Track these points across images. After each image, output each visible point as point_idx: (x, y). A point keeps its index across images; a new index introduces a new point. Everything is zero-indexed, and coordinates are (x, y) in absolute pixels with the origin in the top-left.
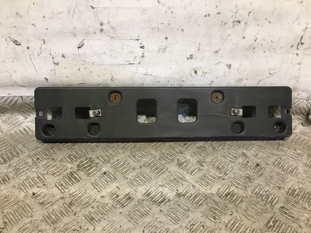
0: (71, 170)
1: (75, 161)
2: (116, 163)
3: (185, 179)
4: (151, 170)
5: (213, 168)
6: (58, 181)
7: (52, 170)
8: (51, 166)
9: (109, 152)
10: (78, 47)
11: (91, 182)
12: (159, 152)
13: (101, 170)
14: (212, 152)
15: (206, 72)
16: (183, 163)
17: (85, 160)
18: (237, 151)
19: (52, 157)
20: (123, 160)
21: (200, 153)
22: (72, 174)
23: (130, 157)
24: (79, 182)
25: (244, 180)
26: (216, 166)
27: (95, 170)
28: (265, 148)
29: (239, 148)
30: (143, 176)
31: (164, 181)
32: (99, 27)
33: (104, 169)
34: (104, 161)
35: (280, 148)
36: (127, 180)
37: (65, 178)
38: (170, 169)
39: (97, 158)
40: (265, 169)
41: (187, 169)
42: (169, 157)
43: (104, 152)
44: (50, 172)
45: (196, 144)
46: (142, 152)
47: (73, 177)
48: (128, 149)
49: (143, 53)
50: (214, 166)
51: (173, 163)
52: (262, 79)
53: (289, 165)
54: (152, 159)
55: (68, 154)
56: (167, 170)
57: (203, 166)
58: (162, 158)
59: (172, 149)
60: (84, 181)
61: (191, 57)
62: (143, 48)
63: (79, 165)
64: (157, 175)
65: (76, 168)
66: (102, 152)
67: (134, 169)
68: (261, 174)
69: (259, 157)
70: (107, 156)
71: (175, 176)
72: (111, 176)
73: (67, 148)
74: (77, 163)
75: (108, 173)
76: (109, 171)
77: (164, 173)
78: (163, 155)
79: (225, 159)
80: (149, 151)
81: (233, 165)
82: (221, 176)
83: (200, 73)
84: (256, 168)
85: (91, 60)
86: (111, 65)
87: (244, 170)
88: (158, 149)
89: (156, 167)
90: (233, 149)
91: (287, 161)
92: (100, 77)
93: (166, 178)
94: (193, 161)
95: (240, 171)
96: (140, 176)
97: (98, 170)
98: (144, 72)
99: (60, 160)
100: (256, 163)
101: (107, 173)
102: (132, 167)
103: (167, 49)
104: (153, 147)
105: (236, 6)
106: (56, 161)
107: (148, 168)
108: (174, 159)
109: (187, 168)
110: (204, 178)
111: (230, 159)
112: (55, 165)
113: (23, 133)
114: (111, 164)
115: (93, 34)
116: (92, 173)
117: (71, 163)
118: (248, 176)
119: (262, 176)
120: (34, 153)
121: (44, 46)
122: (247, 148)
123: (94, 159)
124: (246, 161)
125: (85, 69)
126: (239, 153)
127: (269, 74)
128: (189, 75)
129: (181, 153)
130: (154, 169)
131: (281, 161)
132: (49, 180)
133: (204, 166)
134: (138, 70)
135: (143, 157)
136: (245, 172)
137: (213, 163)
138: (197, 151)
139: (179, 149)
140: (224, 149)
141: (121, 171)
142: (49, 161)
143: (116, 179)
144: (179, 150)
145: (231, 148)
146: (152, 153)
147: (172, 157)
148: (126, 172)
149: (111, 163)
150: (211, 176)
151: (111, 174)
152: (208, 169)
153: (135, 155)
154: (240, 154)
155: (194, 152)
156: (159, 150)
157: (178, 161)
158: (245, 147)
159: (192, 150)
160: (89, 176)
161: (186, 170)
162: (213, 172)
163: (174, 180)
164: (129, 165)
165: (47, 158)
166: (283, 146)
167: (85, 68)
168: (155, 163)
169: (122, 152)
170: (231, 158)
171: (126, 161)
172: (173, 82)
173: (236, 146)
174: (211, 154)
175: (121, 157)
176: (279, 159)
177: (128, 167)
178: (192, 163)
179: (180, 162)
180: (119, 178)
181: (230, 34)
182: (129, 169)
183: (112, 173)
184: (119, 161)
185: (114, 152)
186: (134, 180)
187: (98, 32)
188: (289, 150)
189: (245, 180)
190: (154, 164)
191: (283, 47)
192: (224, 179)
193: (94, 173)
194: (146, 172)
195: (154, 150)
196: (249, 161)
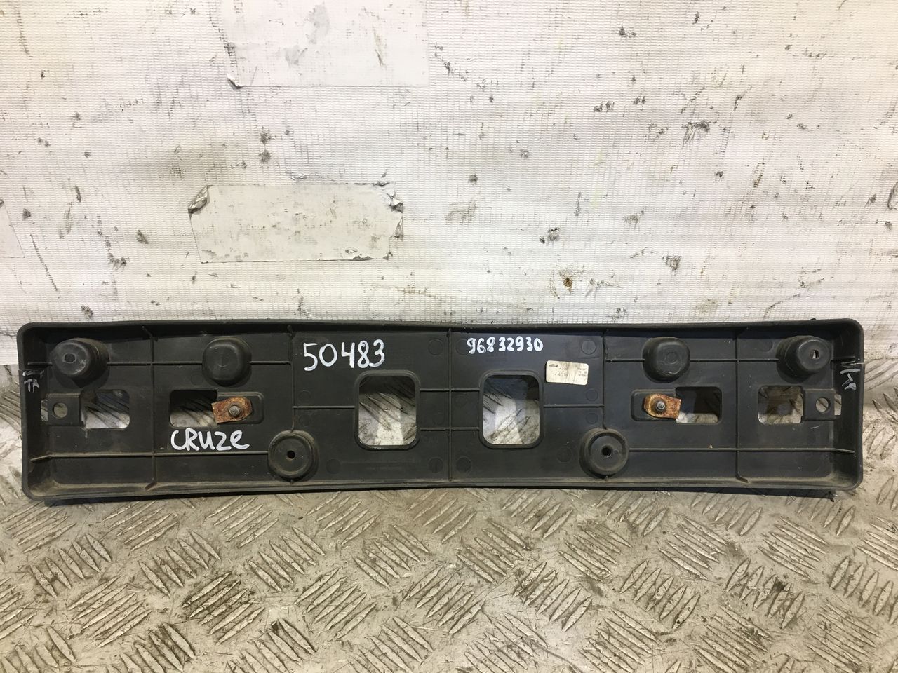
0: (164, 619)
1: (177, 584)
2: (312, 590)
3: (544, 644)
4: (431, 614)
5: (636, 599)
6: (118, 662)
7: (97, 619)
8: (96, 606)
9: (292, 549)
10: (189, 209)
11: (227, 664)
12: (455, 544)
13: (264, 615)
14: (627, 544)
15: (602, 282)
16: (534, 585)
17: (209, 581)
18: (707, 537)
19: (100, 570)
20: (338, 577)
21: (588, 546)
22: (166, 634)
23: (359, 566)
24: (187, 665)
25: (739, 643)
26: (643, 591)
27: (241, 617)
28: (797, 525)
29: (716, 526)
30: (405, 636)
31: (476, 652)
32: (258, 146)
33: (274, 614)
34: (274, 584)
35: (845, 522)
36: (349, 654)
37: (141, 650)
38: (496, 609)
39: (250, 572)
40: (804, 600)
41: (548, 607)
42: (489, 563)
43: (274, 547)
44: (93, 629)
45: (574, 515)
46: (399, 545)
47: (170, 643)
48: (354, 535)
49: (399, 226)
50: (637, 592)
51: (504, 585)
52: (779, 303)
53: (881, 584)
54: (432, 572)
55: (156, 558)
56: (482, 610)
57: (600, 592)
58: (465, 568)
59: (497, 534)
60: (203, 658)
61: (553, 236)
62: (399, 211)
63: (189, 598)
64: (451, 633)
65: (180, 612)
66: (268, 550)
67: (375, 609)
68: (794, 621)
69: (782, 558)
70: (285, 565)
71: (508, 635)
72: (297, 637)
73: (152, 539)
74: (184, 593)
75: (287, 627)
76: (290, 620)
77: (474, 624)
78: (468, 555)
79: (671, 566)
80: (421, 542)
81: (698, 586)
82: (662, 628)
83: (581, 284)
84: (773, 597)
85: (231, 249)
86: (298, 263)
87: (737, 606)
88: (453, 533)
89: (444, 601)
90: (693, 529)
91: (870, 570)
92: (261, 300)
93: (480, 641)
94: (567, 574)
95: (724, 608)
96: (393, 636)
97: (253, 616)
98: (404, 285)
99: (127, 581)
100: (774, 578)
101: (283, 628)
102: (366, 602)
103: (477, 211)
104: (437, 528)
105: (695, 79)
106: (114, 587)
107: (419, 606)
108: (505, 571)
109: (549, 602)
110: (606, 637)
111: (688, 568)
112: (110, 603)
113: (11, 488)
114: (298, 594)
115: (238, 171)
116: (232, 629)
117: (162, 592)
118: (750, 626)
119: (797, 627)
120: (42, 556)
121: (77, 209)
122: (739, 526)
123: (240, 575)
124: (740, 574)
125: (212, 277)
126: (715, 542)
127: (800, 284)
128: (548, 291)
129: (527, 550)
130: (440, 610)
131: (852, 568)
132: (90, 657)
133: (605, 594)
134: (383, 278)
135: (403, 565)
136: (739, 615)
137: (634, 583)
138: (577, 539)
139: (520, 532)
140: (664, 533)
141: (329, 619)
142: (89, 586)
143: (312, 648)
144: (519, 537)
145: (690, 527)
146: (433, 551)
147: (497, 561)
148: (347, 622)
149: (296, 587)
150: (631, 630)
151: (297, 631)
152: (619, 605)
153: (375, 560)
154: (718, 548)
155: (570, 542)
156: (456, 538)
157: (520, 576)
158: (733, 522)
159: (561, 536)
160: (222, 640)
161: (545, 610)
162: (635, 617)
163: (509, 647)
164: (357, 594)
165: (85, 577)
166: (853, 516)
167: (214, 275)
168: (442, 584)
169: (334, 546)
170: (690, 563)
171: (346, 582)
172: (498, 312)
173: (705, 519)
174: (626, 551)
175: (330, 564)
176: (846, 562)
177: (353, 602)
178: (564, 585)
179: (524, 579)
180: (325, 644)
181: (674, 163)
182: (357, 611)
183: (301, 627)
184: (323, 581)
185: (309, 550)
186: (372, 652)
187: (254, 162)
188: (874, 531)
189: (742, 641)
190: (440, 588)
191: (843, 201)
192: (672, 641)
193: (238, 628)
194: (415, 620)
195: (439, 537)
196: (750, 571)
